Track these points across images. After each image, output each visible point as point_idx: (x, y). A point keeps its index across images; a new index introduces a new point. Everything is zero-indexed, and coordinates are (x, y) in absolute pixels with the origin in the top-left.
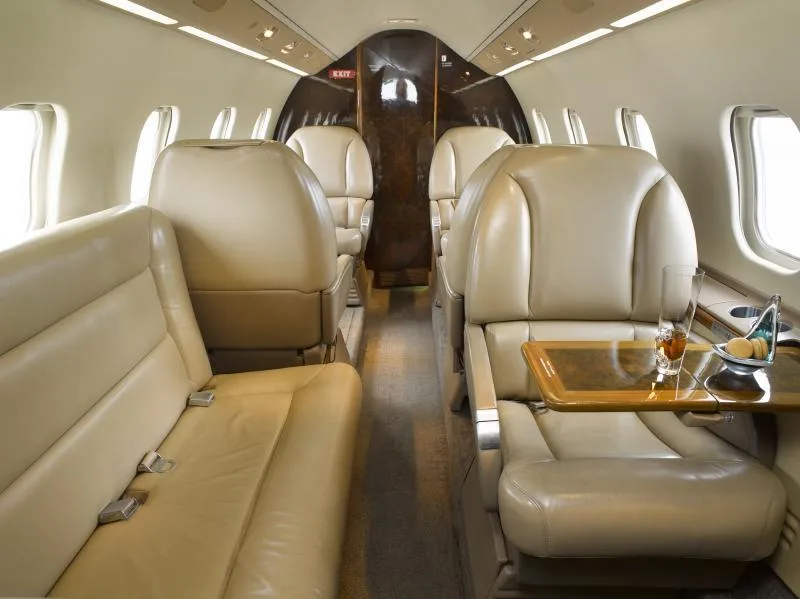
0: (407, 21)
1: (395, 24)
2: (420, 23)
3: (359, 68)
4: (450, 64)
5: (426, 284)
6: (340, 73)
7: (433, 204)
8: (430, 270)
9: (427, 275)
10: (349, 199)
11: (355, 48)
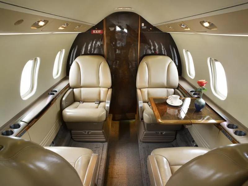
0: (126, 9)
1: (121, 9)
2: (133, 9)
3: (105, 29)
4: (145, 27)
5: (135, 119)
6: (96, 31)
7: (138, 91)
8: (136, 114)
9: (135, 116)
10: (101, 88)
11: (103, 20)
